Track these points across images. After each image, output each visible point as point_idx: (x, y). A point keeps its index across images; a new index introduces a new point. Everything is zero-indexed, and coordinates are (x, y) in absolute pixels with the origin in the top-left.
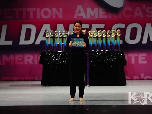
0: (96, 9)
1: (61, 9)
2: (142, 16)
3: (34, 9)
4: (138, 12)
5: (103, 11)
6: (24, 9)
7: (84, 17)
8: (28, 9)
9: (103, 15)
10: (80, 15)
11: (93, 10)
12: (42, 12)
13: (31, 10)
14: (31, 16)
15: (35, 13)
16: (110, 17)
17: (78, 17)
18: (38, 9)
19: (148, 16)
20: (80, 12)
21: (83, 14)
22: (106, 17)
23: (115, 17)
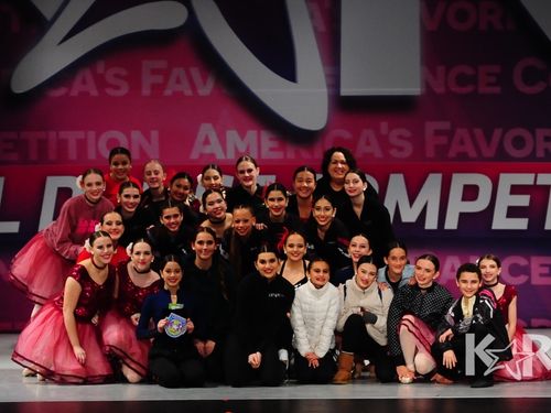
0: (252, 135)
1: (155, 134)
2: (378, 154)
3: (80, 135)
4: (368, 144)
5: (271, 139)
6: (53, 134)
7: (220, 156)
8: (63, 134)
9: (272, 149)
10: (208, 150)
11: (242, 135)
12: (102, 144)
13: (72, 137)
14: (73, 154)
15: (82, 144)
16: (291, 155)
17: (202, 155)
18: (92, 134)
19: (394, 153)
20: (207, 142)
21: (214, 148)
22: (278, 155)
23: (305, 154)
